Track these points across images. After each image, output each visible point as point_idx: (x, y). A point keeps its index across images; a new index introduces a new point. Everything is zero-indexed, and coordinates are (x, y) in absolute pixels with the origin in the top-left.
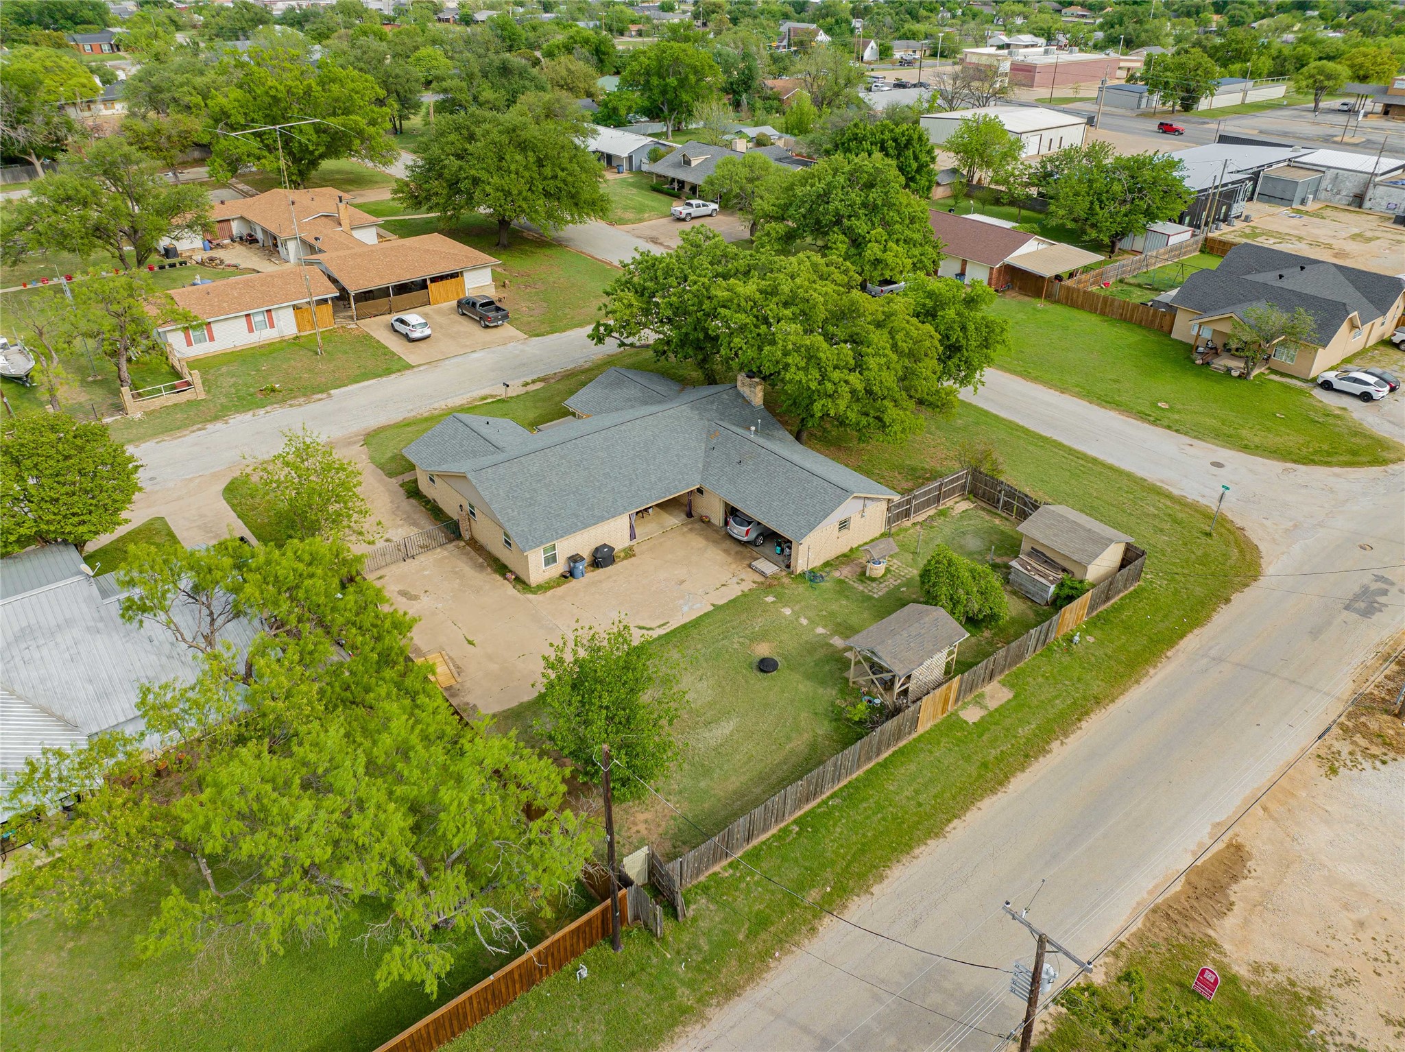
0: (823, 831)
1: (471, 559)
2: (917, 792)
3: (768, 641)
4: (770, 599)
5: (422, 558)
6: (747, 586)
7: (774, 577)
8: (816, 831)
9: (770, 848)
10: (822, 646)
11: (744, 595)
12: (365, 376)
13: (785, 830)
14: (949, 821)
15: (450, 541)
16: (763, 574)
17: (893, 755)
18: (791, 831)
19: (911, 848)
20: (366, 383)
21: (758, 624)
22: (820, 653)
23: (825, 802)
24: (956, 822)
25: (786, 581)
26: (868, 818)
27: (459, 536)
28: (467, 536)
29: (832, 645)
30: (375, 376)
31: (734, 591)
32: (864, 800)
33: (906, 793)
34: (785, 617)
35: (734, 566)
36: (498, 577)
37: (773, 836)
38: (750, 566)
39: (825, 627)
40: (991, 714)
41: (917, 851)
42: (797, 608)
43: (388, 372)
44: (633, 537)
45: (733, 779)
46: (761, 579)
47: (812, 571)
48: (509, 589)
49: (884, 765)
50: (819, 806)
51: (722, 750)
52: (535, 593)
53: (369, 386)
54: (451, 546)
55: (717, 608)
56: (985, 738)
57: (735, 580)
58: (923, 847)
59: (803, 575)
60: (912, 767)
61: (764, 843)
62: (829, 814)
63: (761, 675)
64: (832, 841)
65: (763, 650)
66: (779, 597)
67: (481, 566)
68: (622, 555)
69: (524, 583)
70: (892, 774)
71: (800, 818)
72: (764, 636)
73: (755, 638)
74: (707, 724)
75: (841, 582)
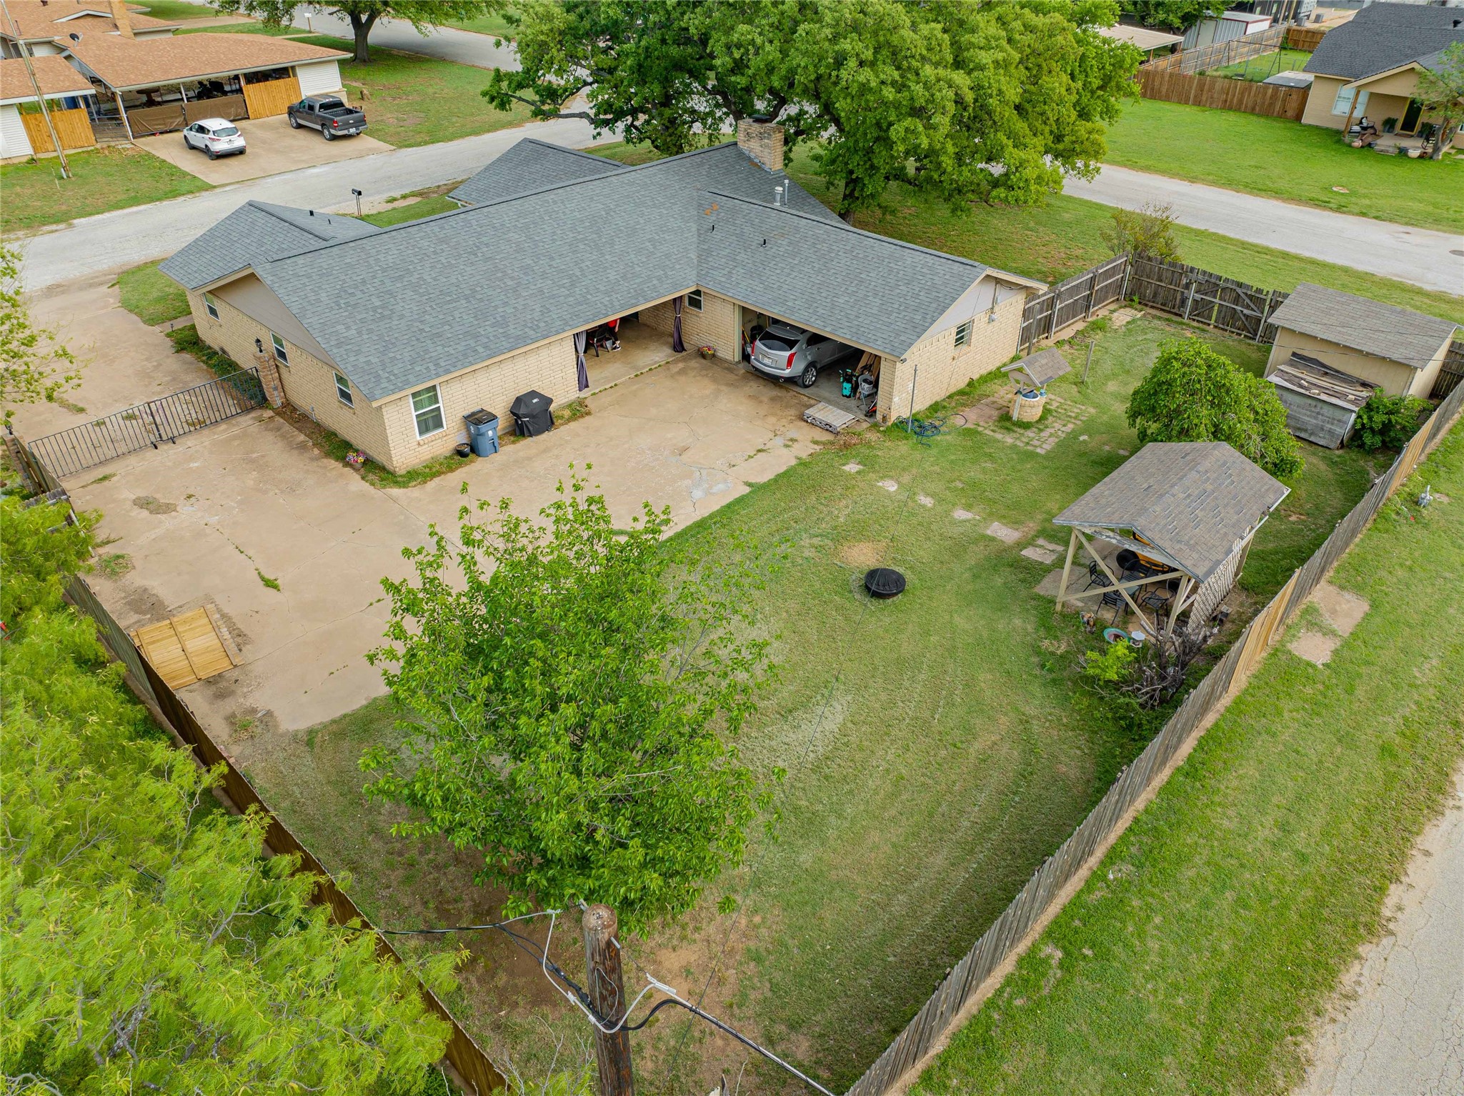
0: (1118, 950)
1: (283, 437)
2: (1284, 828)
3: (868, 539)
4: (852, 468)
5: (190, 441)
6: (804, 449)
7: (848, 431)
8: (1104, 955)
9: (1008, 1015)
10: (976, 542)
11: (802, 463)
12: (135, 201)
13: (1031, 961)
14: (1381, 890)
15: (246, 410)
16: (828, 428)
17: (1201, 746)
18: (1045, 961)
19: (1333, 973)
20: (134, 209)
21: (842, 512)
22: (975, 555)
23: (1097, 877)
24: (1395, 893)
25: (872, 436)
26: (1206, 904)
27: (263, 402)
28: (276, 399)
29: (993, 539)
30: (151, 200)
31: (780, 460)
32: (1180, 860)
33: (1262, 834)
34: (889, 496)
35: (772, 420)
36: (333, 464)
37: (1009, 981)
38: (802, 418)
39: (968, 507)
40: (1346, 644)
41: (1347, 979)
42: (906, 479)
43: (173, 194)
44: (583, 384)
45: (875, 836)
46: (827, 437)
47: (915, 419)
48: (355, 483)
49: (1191, 770)
50: (1089, 886)
51: (833, 769)
52: (404, 485)
53: (136, 213)
54: (247, 420)
55: (757, 489)
56: (1360, 692)
57: (779, 441)
58: (1356, 967)
59: (901, 424)
60: (1250, 770)
61: (990, 1004)
62: (1117, 903)
63: (874, 604)
64: (1147, 978)
65: (864, 556)
66: (869, 463)
67: (302, 447)
68: (567, 413)
69: (383, 469)
70: (1216, 791)
71: (1056, 922)
72: (858, 531)
73: (840, 537)
74: (786, 713)
75: (969, 433)
